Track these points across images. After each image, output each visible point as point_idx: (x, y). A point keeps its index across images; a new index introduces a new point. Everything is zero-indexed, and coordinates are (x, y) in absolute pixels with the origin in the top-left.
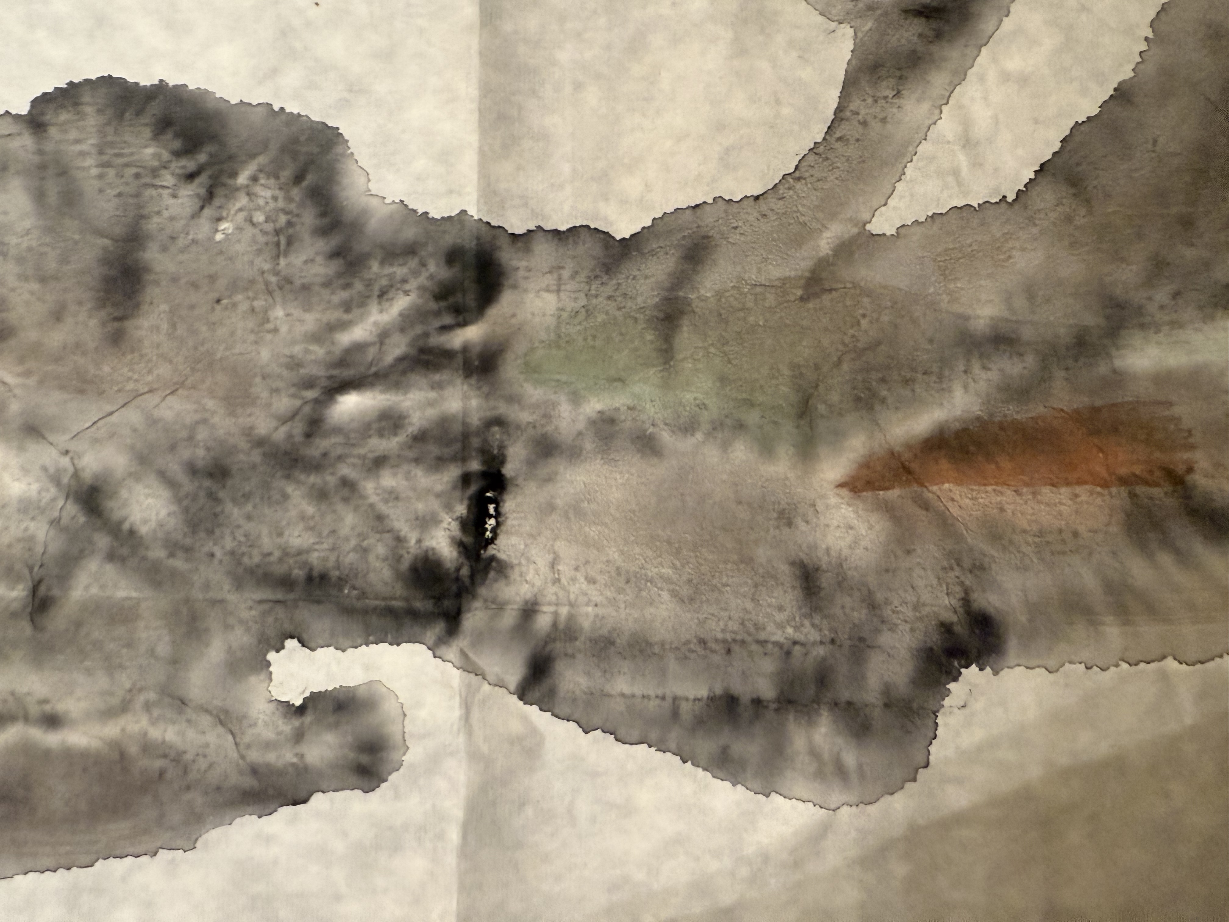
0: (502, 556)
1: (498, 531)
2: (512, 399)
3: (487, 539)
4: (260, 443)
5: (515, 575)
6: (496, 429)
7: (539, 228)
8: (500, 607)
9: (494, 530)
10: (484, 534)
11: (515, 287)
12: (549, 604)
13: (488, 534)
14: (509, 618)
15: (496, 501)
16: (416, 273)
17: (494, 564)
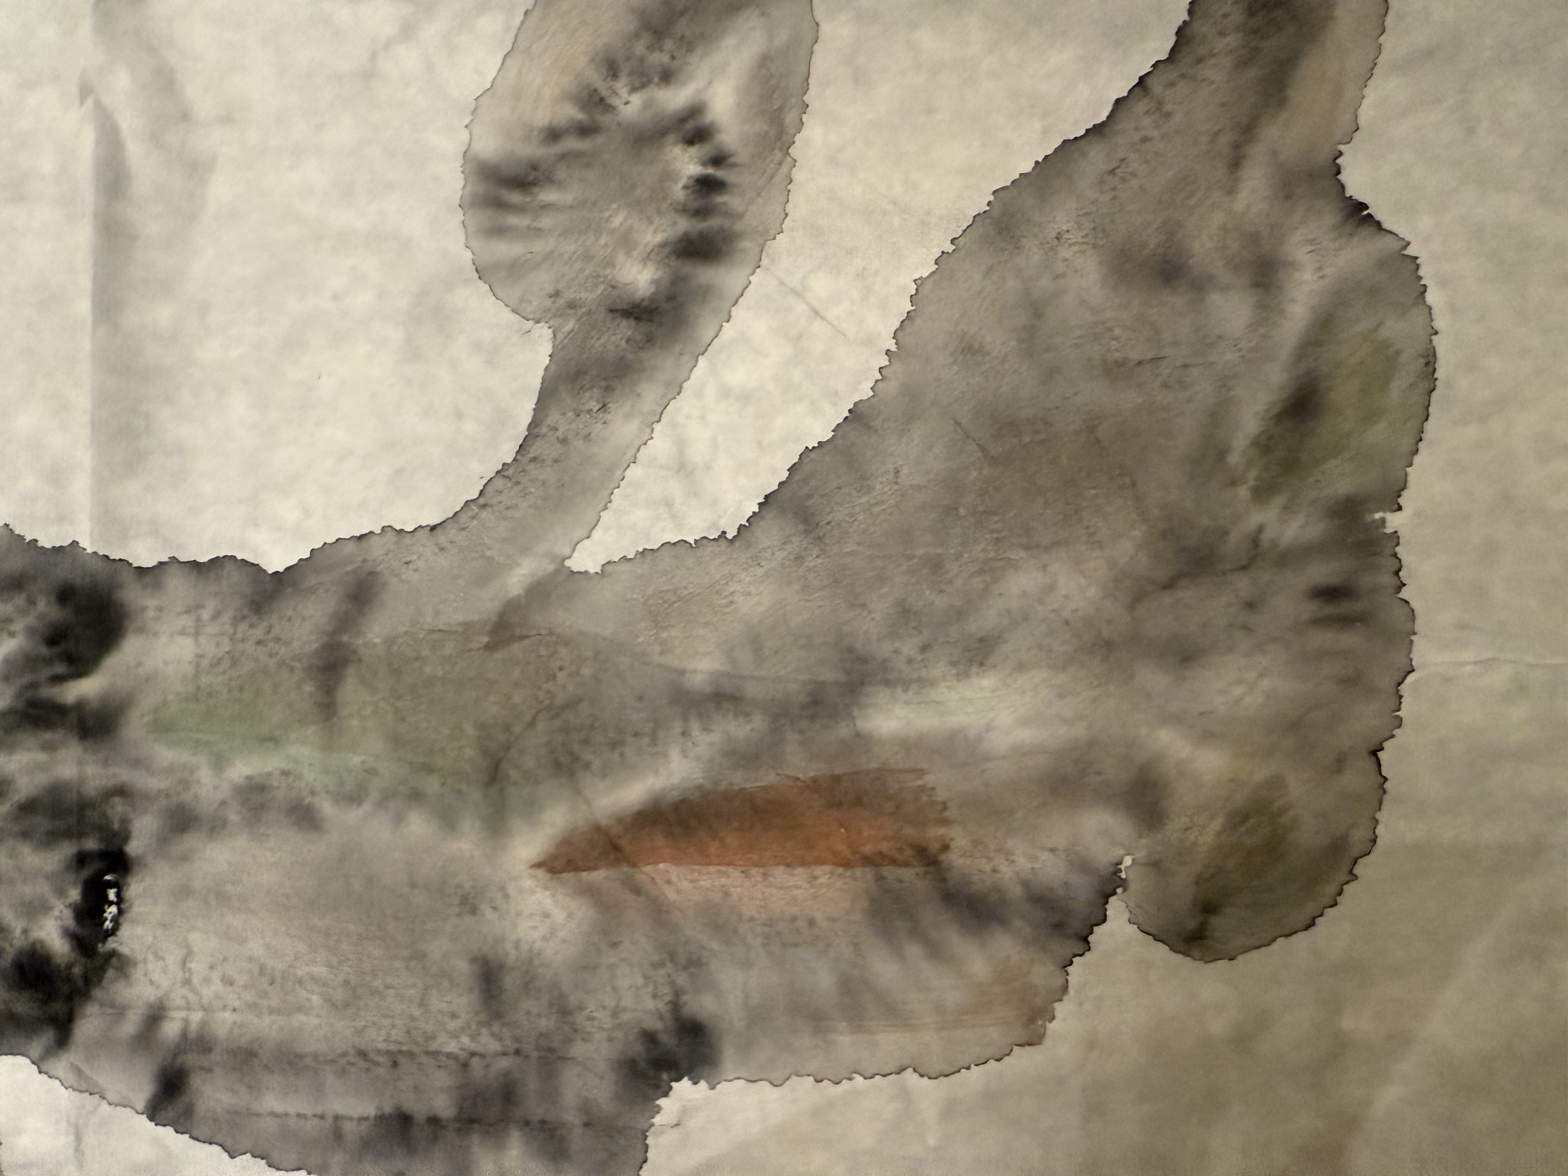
0: (124, 950)
1: (121, 920)
2: (136, 763)
3: (107, 930)
5: (138, 974)
6: (116, 800)
7: (173, 559)
8: (120, 1011)
9: (116, 920)
10: (103, 923)
11: (141, 630)
12: (179, 1008)
13: (108, 924)
14: (130, 1026)
16: (23, 611)
17: (114, 961)
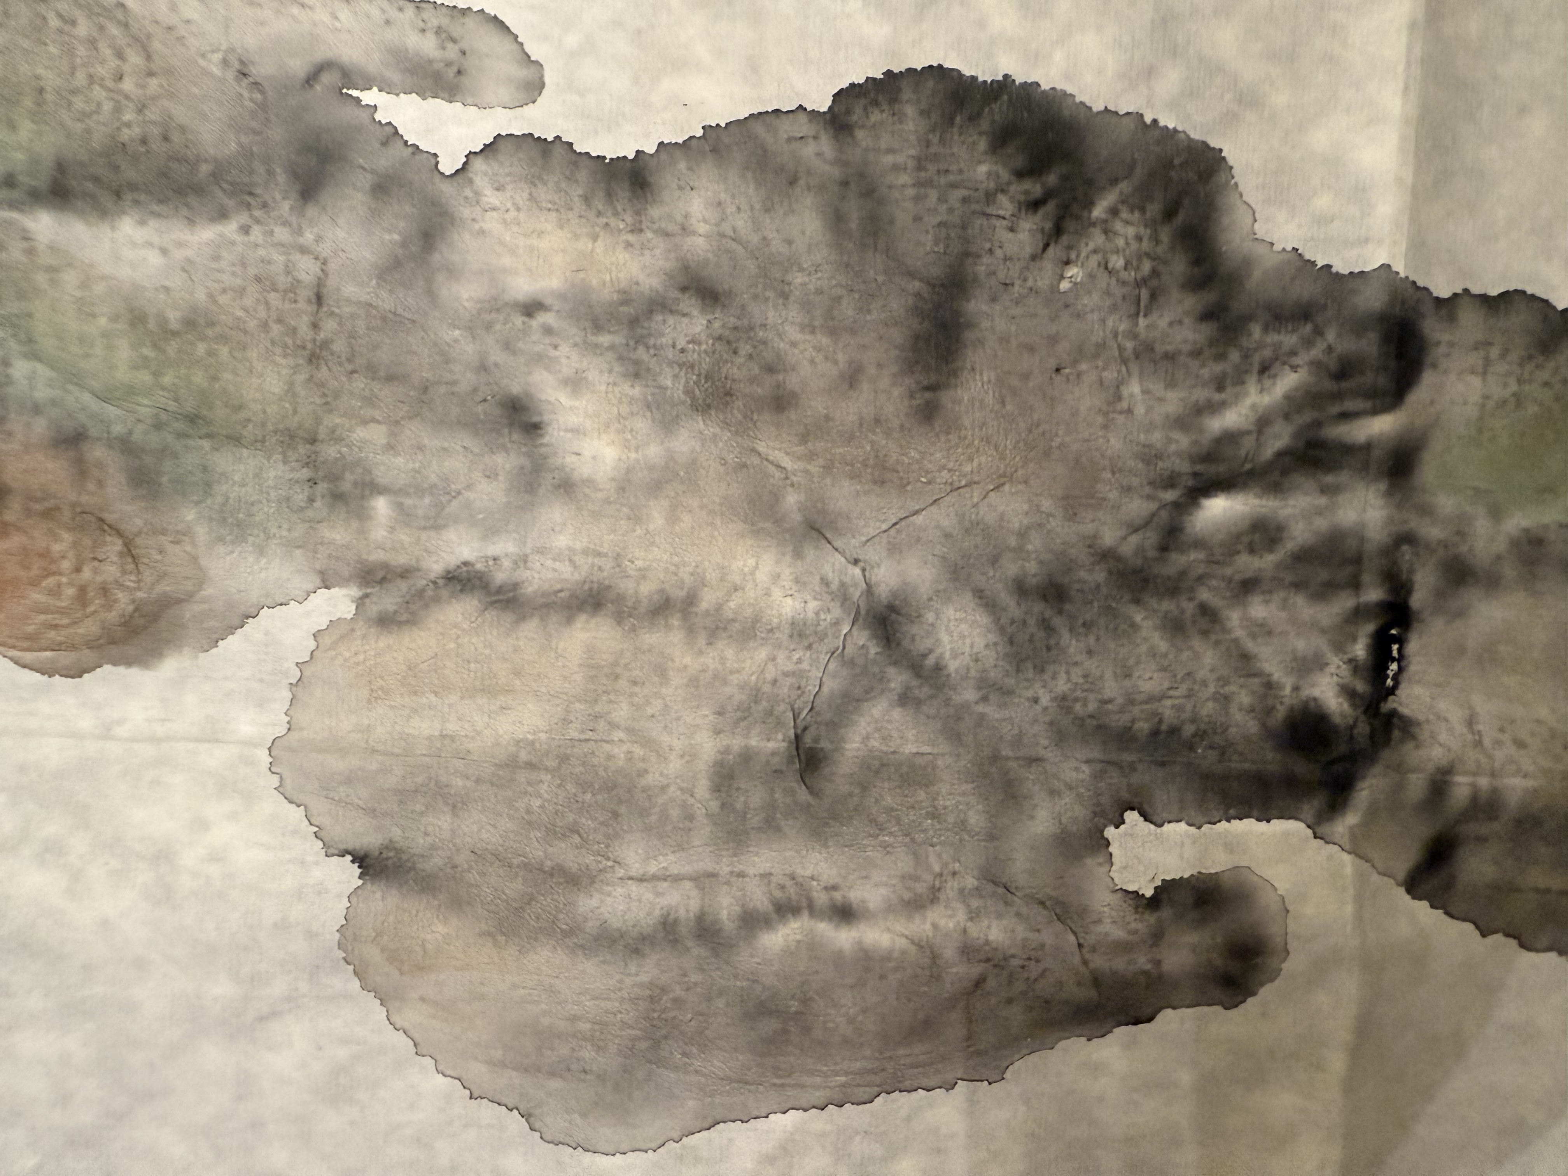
4: (1106, 556)
8: (1405, 773)
14: (1414, 790)
15: (1401, 641)
16: (1308, 343)
